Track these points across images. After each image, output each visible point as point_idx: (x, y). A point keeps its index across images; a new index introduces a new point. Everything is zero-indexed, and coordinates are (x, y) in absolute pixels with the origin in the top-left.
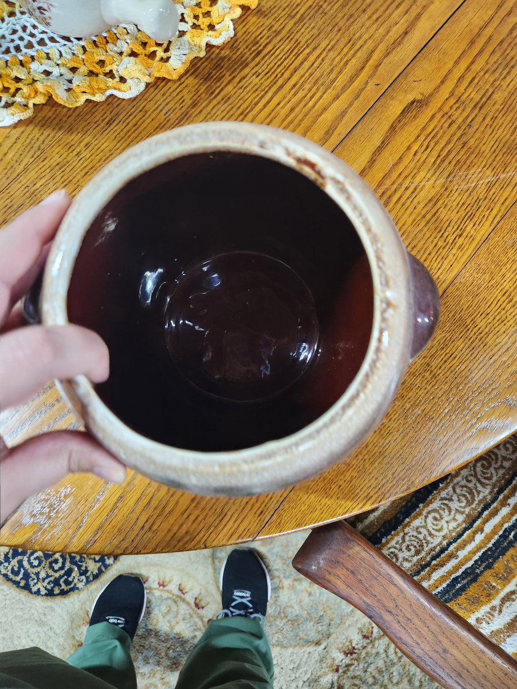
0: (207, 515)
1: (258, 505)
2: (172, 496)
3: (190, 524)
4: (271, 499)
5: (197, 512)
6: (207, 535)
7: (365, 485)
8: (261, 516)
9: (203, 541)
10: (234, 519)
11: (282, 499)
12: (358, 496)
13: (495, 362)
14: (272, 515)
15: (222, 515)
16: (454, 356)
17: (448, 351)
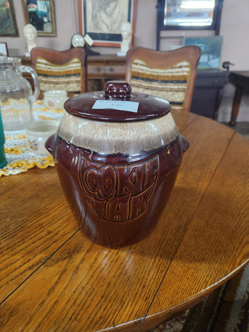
0: (112, 304)
1: (143, 294)
2: (89, 296)
3: (102, 311)
4: (150, 290)
5: (106, 304)
6: (114, 317)
7: (202, 276)
8: (147, 301)
9: (112, 322)
10: (130, 304)
11: (156, 289)
12: (200, 282)
13: (236, 219)
14: (153, 299)
15: (122, 303)
16: (217, 219)
17: (213, 217)
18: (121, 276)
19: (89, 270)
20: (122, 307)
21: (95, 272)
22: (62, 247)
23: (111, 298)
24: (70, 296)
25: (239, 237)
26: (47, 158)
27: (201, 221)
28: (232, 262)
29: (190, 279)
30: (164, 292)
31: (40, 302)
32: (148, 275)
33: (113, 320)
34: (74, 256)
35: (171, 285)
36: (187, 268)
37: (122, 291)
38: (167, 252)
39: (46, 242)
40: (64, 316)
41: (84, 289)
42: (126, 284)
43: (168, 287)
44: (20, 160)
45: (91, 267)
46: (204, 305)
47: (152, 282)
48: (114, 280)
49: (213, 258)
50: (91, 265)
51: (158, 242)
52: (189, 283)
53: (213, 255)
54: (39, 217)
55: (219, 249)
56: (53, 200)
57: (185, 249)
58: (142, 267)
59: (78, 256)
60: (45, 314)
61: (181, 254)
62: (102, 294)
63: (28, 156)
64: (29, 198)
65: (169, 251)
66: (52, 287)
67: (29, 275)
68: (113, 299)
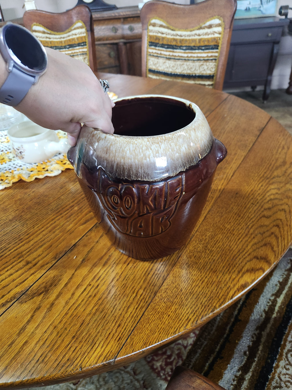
0: (82, 345)
1: (117, 334)
2: (60, 337)
3: (71, 353)
4: (125, 329)
5: (76, 345)
6: (82, 359)
7: (185, 312)
8: (119, 341)
10: (101, 345)
11: (132, 329)
13: (241, 241)
14: (127, 340)
15: (93, 344)
16: (218, 241)
17: (215, 240)
18: (97, 314)
19: (64, 307)
20: (92, 348)
21: (71, 309)
22: (39, 280)
23: (82, 338)
24: (41, 336)
25: (239, 265)
26: (36, 167)
27: (199, 245)
28: (223, 295)
29: (171, 317)
30: (139, 332)
31: (9, 343)
32: (126, 313)
33: (80, 363)
34: (50, 291)
35: (149, 323)
36: (170, 304)
37: (95, 331)
38: (152, 285)
39: (23, 274)
40: (31, 358)
41: (56, 329)
42: (100, 323)
43: (145, 326)
44: (5, 172)
45: (67, 303)
46: (217, 323)
47: (128, 321)
48: (89, 318)
49: (203, 291)
50: (67, 302)
51: (144, 273)
52: (169, 321)
53: (203, 288)
54: (19, 244)
55: (213, 280)
56: (36, 222)
57: (173, 280)
58: (122, 303)
59: (55, 290)
60: (13, 356)
61: (167, 287)
62: (74, 335)
63: (14, 166)
64: (10, 220)
65: (154, 283)
66: (23, 327)
67: (2, 313)
68: (84, 340)
